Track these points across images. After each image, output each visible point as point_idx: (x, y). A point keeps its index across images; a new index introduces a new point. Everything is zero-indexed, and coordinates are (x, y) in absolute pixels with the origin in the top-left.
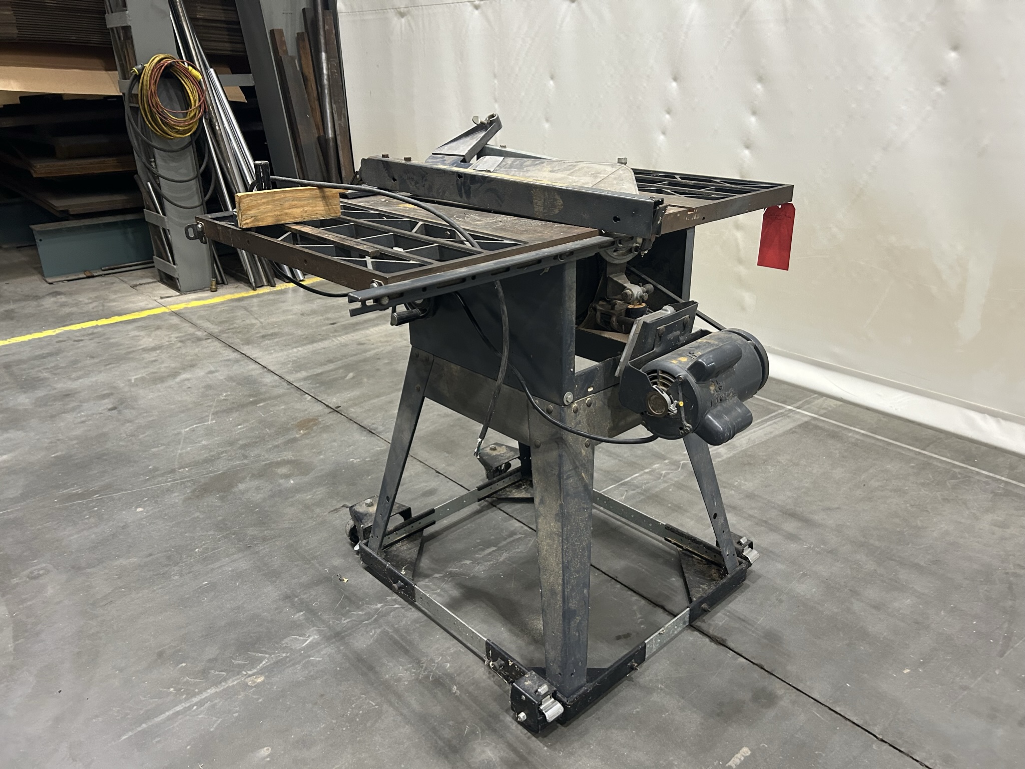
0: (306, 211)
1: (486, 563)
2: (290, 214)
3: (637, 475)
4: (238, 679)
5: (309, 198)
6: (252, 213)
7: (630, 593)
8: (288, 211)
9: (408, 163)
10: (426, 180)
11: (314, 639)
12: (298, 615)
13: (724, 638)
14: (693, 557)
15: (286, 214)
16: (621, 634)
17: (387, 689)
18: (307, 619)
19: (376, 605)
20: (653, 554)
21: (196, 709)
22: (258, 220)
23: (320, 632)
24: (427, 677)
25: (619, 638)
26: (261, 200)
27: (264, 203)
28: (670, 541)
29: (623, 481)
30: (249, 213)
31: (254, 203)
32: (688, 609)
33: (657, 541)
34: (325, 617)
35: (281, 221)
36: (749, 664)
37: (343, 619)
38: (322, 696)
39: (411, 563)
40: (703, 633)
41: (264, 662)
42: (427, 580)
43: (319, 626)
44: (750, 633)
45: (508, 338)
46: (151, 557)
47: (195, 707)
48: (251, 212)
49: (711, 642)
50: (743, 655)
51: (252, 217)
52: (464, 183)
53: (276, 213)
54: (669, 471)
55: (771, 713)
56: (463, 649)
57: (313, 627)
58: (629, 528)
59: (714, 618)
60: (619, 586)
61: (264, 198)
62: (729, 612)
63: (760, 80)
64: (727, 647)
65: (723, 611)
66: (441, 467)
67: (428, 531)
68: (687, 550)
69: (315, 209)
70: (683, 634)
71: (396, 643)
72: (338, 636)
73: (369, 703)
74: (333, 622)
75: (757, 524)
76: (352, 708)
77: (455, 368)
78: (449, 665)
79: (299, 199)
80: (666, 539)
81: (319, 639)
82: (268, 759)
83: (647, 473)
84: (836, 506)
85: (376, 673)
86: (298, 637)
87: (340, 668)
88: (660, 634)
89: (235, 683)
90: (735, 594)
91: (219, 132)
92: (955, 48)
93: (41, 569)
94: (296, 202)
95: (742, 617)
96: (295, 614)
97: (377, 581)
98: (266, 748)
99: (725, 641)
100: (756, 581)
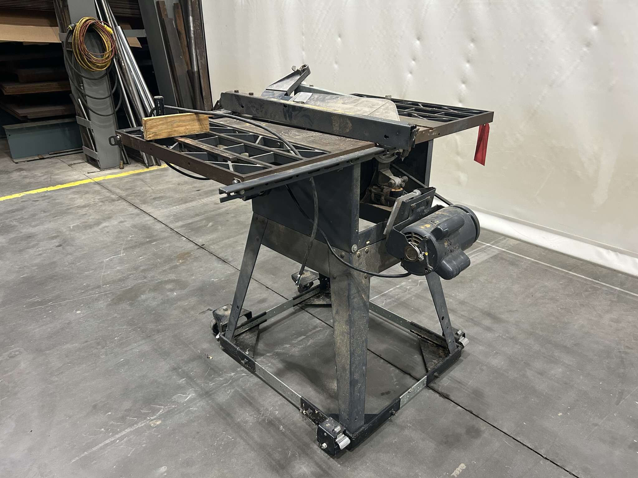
0: (188, 129)
1: (299, 347)
2: (177, 131)
3: (392, 289)
4: (144, 422)
5: (189, 121)
6: (153, 130)
7: (389, 365)
8: (176, 129)
9: (251, 96)
10: (263, 108)
11: (192, 396)
12: (181, 381)
13: (448, 394)
14: (428, 342)
15: (175, 131)
16: (384, 392)
17: (239, 428)
18: (187, 383)
19: (231, 374)
20: (403, 340)
21: (119, 442)
22: (157, 135)
23: (196, 391)
24: (264, 420)
25: (383, 394)
26: (159, 122)
27: (161, 124)
28: (413, 332)
29: (383, 293)
30: (151, 130)
31: (155, 124)
32: (426, 376)
33: (405, 332)
34: (198, 382)
35: (172, 135)
36: (463, 411)
37: (210, 383)
38: (198, 433)
39: (252, 346)
40: (435, 391)
41: (161, 411)
42: (262, 357)
43: (195, 387)
44: (464, 390)
45: (317, 212)
46: (87, 343)
47: (118, 441)
49: (440, 396)
50: (460, 405)
51: (153, 133)
52: (288, 111)
53: (168, 130)
54: (412, 287)
55: (478, 442)
56: (286, 402)
57: (191, 388)
58: (388, 323)
59: (442, 381)
60: (382, 361)
61: (161, 121)
62: (450, 377)
63: (473, 40)
64: (450, 400)
65: (447, 377)
66: (269, 284)
67: (262, 326)
68: (424, 338)
69: (193, 127)
70: (422, 392)
71: (244, 398)
72: (207, 394)
73: (228, 438)
74: (204, 385)
75: (467, 321)
76: (217, 441)
77: (282, 227)
78: (277, 412)
79: (184, 121)
80: (411, 331)
81: (195, 396)
82: (165, 474)
83: (398, 288)
84: (515, 309)
85: (232, 418)
86: (182, 395)
87: (209, 414)
88: (409, 392)
89: (143, 425)
90: (454, 366)
91: (124, 67)
92: (596, 24)
93: (17, 351)
94: (181, 123)
95: (459, 380)
96: (179, 380)
97: (231, 358)
98: (163, 467)
99: (449, 395)
100: (467, 357)
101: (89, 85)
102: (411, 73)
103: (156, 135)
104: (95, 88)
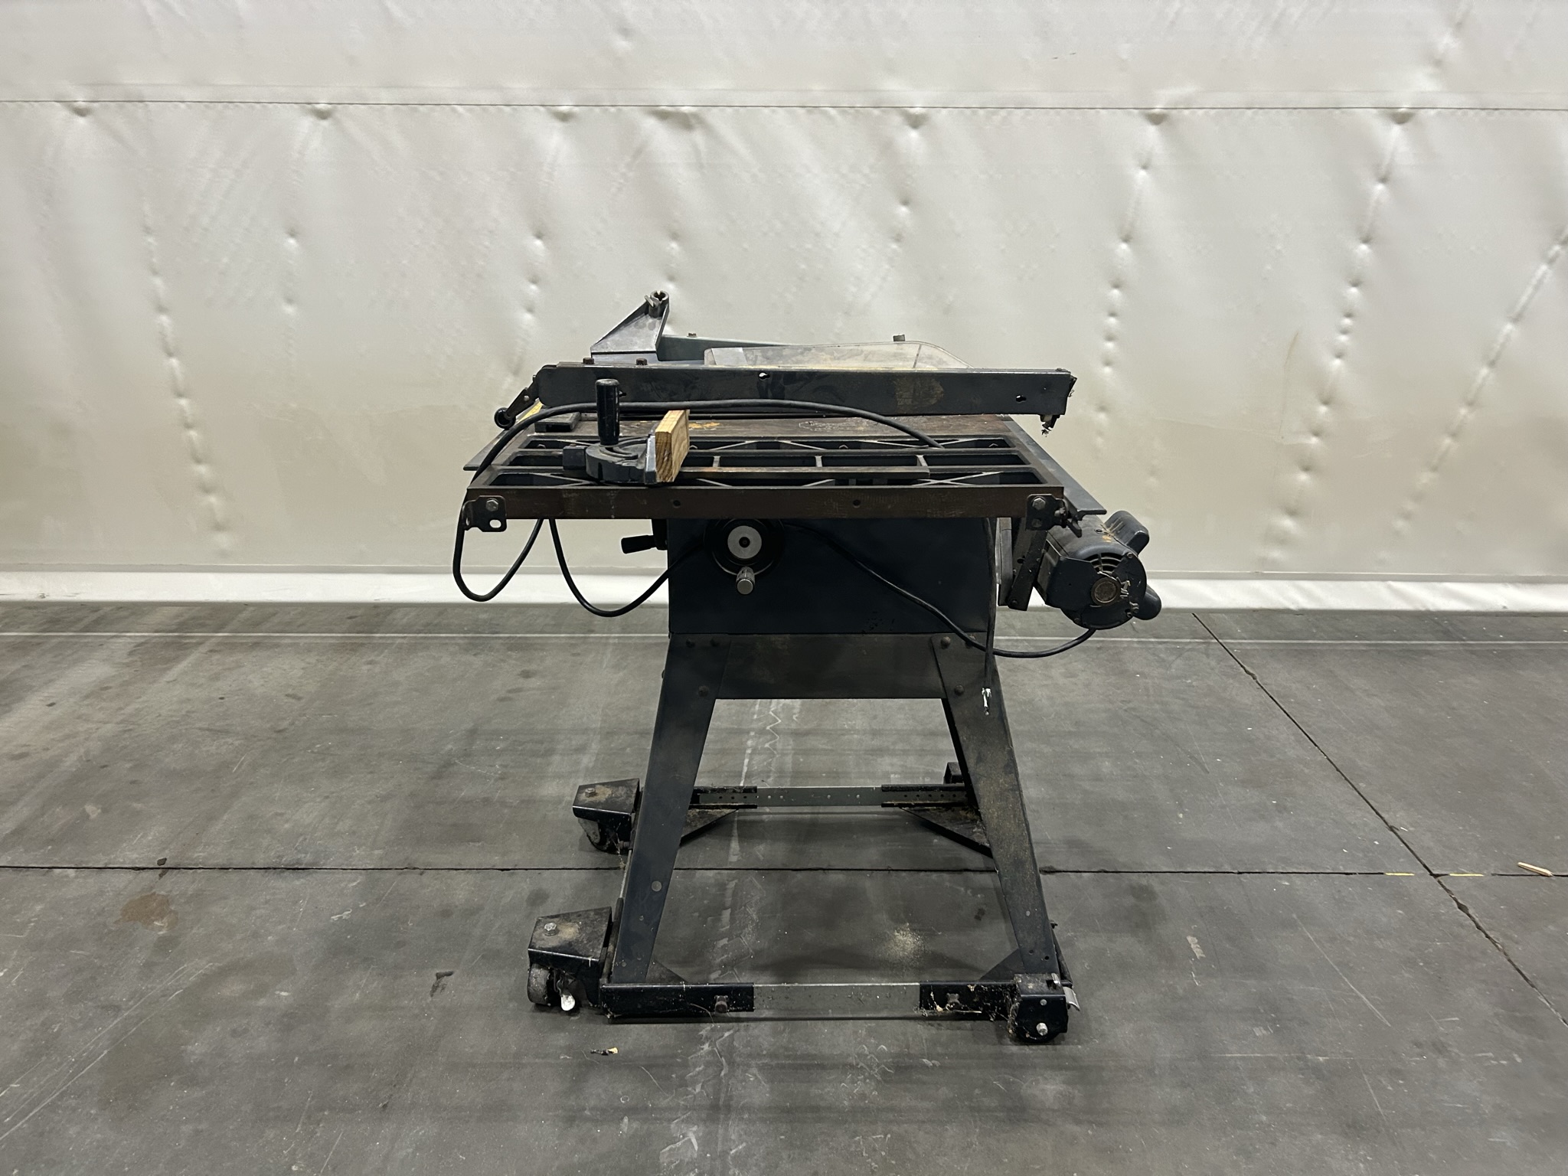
1: (746, 930)
7: (921, 874)
11: (695, 1133)
12: (623, 1125)
14: (928, 810)
17: (868, 1113)
18: (645, 1121)
19: (702, 1049)
23: (688, 1121)
24: (884, 1073)
25: (978, 918)
28: (892, 805)
34: (664, 1103)
36: (1094, 875)
37: (689, 1089)
43: (675, 1117)
50: (1080, 870)
55: (1163, 901)
56: (873, 1024)
57: (670, 1123)
60: (903, 874)
63: (675, 236)
64: (1061, 872)
68: (917, 805)
71: (796, 1067)
72: (717, 1110)
73: (876, 1140)
74: (685, 1101)
78: (883, 1047)
80: (884, 806)
81: (702, 1128)
85: (829, 1108)
86: (673, 1146)
87: (782, 1135)
92: (905, 203)
96: (619, 1129)
99: (1052, 867)
102: (530, 310)
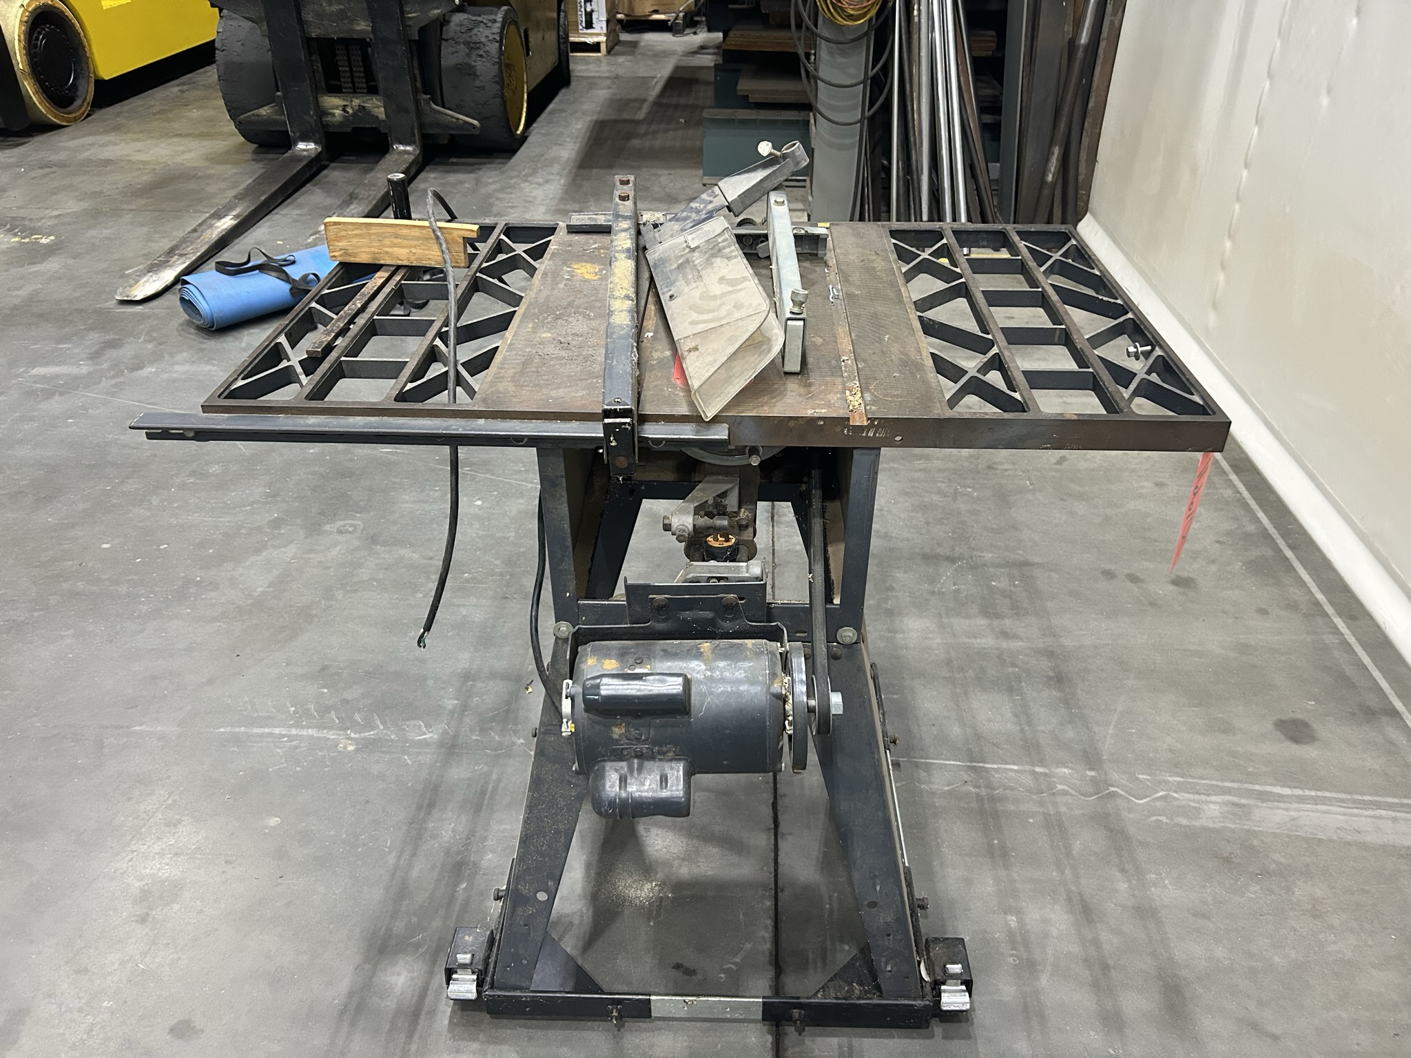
0: (415, 253)
2: (392, 254)
3: (1015, 767)
4: (338, 735)
5: (418, 239)
6: (342, 244)
7: (769, 922)
8: (388, 249)
12: (451, 701)
15: (387, 253)
16: (685, 964)
17: (415, 838)
18: (453, 711)
21: (285, 741)
22: (350, 255)
23: (444, 733)
24: (459, 853)
25: (678, 966)
26: (353, 230)
27: (356, 235)
29: (981, 765)
30: (337, 244)
31: (343, 233)
32: (765, 1000)
34: (467, 720)
35: (380, 261)
38: (367, 802)
41: (372, 733)
43: (451, 726)
47: (286, 739)
48: (340, 244)
51: (341, 250)
53: (373, 249)
54: (1070, 790)
59: (819, 1039)
60: (769, 903)
61: (356, 229)
62: (850, 1047)
65: (844, 1040)
69: (427, 252)
70: (751, 1025)
72: (450, 749)
73: (386, 841)
75: (1086, 961)
76: (370, 835)
78: (490, 856)
79: (405, 238)
82: (267, 831)
83: (1034, 773)
85: (429, 814)
86: (423, 726)
88: (684, 1001)
89: (332, 737)
91: (916, 19)
94: (400, 240)
98: (278, 819)
100: (952, 1038)
101: (831, 53)
103: (346, 254)
104: (840, 60)
